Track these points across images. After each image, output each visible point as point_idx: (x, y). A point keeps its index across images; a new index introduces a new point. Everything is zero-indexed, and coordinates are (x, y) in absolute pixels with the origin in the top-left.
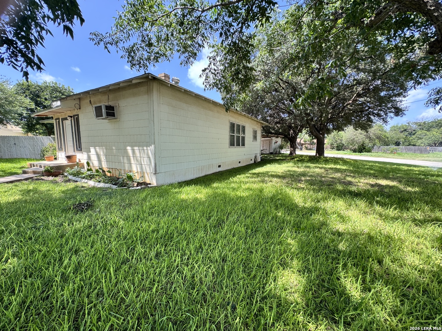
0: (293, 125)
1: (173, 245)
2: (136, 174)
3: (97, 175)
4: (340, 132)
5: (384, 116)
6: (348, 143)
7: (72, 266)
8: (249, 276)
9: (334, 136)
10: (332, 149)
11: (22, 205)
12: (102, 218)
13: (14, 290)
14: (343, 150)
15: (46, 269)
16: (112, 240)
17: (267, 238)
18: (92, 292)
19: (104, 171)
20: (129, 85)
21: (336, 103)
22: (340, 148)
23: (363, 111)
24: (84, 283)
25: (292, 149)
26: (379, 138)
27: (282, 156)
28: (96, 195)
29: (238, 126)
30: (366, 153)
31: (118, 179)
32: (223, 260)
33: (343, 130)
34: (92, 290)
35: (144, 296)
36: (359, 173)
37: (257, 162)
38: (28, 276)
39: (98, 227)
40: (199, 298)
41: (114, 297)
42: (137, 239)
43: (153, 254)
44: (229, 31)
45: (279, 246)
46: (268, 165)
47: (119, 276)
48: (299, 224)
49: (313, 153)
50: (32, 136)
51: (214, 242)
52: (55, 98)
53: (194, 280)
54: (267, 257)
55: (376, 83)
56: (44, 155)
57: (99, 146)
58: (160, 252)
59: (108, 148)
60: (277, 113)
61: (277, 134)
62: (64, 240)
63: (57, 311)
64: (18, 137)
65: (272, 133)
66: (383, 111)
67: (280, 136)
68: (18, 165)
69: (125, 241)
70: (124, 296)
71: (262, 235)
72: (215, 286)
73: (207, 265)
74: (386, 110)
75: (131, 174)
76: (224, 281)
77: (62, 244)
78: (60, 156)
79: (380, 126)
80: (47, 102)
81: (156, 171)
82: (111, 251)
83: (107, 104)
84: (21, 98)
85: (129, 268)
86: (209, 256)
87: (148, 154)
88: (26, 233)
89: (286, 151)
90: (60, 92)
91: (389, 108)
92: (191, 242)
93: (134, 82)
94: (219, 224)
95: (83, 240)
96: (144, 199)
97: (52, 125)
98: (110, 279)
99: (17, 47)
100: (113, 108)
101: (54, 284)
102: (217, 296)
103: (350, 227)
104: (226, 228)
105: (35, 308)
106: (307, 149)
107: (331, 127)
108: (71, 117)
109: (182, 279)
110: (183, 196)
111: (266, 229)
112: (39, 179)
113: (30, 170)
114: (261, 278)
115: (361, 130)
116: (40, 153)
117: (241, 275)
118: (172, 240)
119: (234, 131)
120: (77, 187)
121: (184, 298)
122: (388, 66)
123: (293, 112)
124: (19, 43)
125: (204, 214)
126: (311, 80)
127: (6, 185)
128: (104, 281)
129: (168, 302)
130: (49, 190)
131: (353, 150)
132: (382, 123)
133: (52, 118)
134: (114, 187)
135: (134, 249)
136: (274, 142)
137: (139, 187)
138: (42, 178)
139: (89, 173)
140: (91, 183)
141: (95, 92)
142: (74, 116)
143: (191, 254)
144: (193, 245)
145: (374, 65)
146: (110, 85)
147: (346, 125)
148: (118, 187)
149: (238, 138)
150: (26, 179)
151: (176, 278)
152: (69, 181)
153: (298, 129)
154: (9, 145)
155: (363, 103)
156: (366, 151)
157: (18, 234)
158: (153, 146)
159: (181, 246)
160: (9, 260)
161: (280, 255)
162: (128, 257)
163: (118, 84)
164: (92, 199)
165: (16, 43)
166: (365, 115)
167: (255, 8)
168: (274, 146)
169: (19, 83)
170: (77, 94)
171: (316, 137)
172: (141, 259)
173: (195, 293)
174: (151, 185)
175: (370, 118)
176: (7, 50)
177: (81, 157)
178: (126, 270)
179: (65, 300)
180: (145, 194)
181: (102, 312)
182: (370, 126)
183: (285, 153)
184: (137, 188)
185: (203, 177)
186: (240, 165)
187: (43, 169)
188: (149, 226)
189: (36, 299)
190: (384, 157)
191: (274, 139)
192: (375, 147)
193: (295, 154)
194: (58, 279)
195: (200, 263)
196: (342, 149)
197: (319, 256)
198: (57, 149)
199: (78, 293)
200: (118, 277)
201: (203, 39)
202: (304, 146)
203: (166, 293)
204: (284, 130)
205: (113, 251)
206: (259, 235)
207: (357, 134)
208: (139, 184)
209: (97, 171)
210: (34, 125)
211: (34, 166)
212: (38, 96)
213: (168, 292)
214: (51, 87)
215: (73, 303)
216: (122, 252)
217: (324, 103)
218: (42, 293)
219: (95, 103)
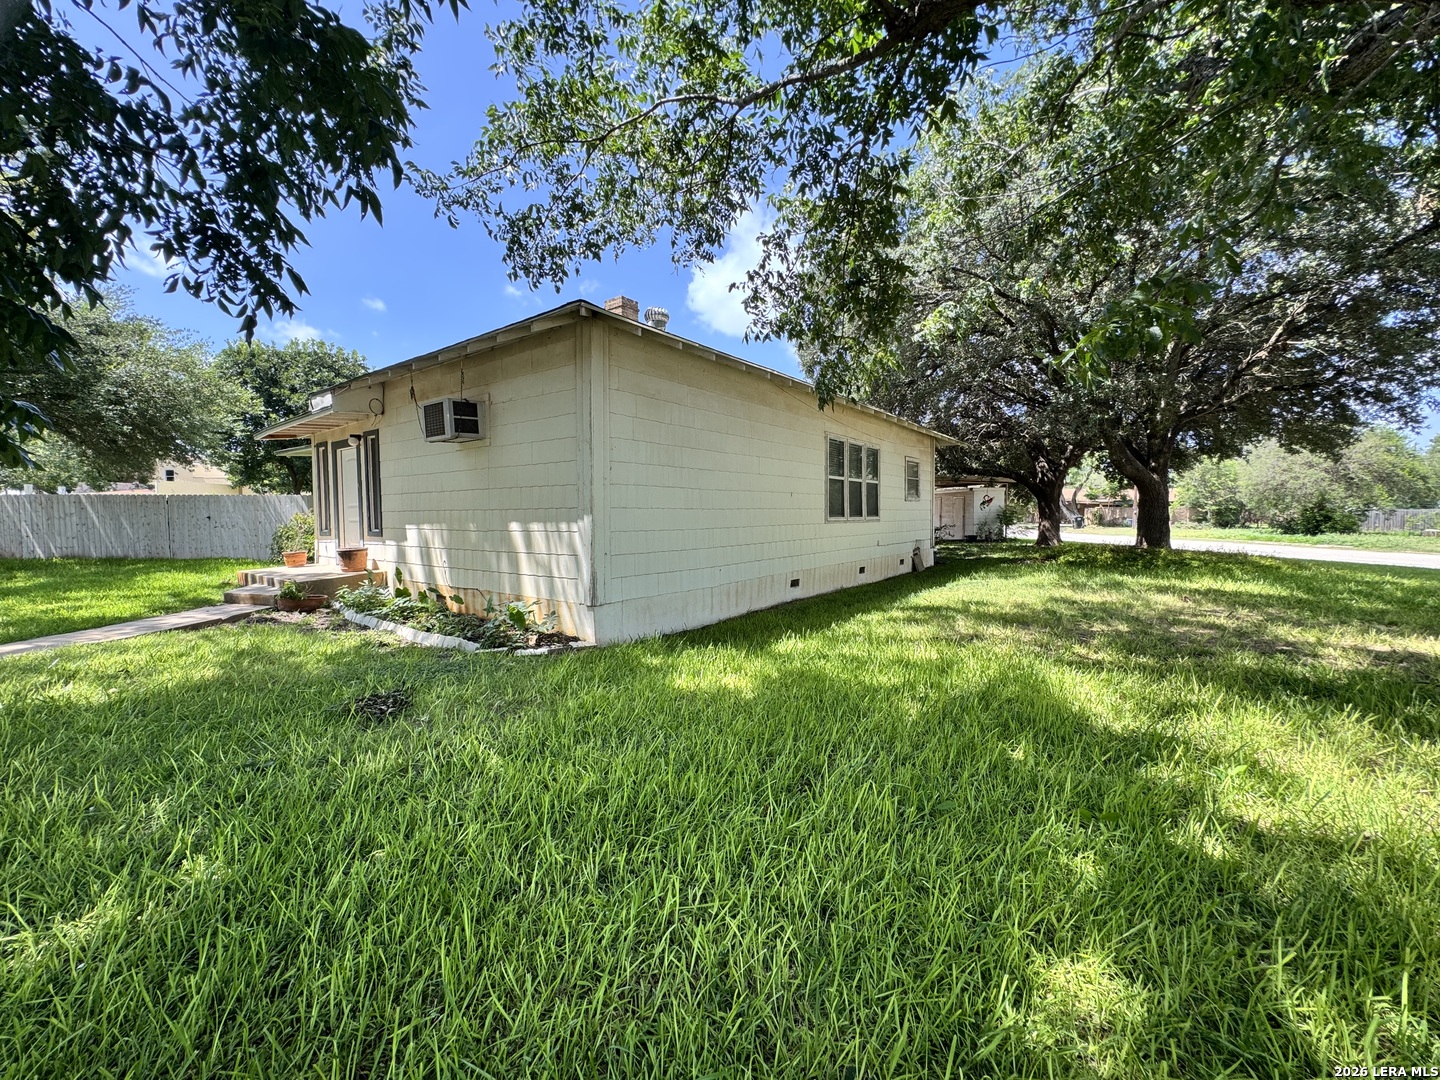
0: (1046, 441)
1: (653, 845)
2: (535, 608)
3: (421, 610)
4: (1227, 462)
5: (1406, 398)
6: (1260, 501)
7: (354, 892)
8: (919, 976)
9: (1203, 476)
10: (1200, 521)
11: (221, 698)
12: (438, 744)
13: (195, 956)
14: (1243, 526)
15: (281, 899)
16: (468, 816)
17: (978, 840)
18: (410, 984)
19: (440, 597)
20: (522, 339)
21: (1206, 361)
22: (1228, 516)
23: (1315, 386)
24: (385, 951)
25: (1046, 524)
26: (1386, 479)
27: (1011, 549)
28: (421, 671)
29: (856, 450)
30: (1336, 536)
31: (483, 620)
32: (824, 911)
33: (1239, 454)
34: (407, 979)
35: (565, 1017)
36: (1314, 608)
37: (921, 569)
38: (233, 916)
39: (427, 774)
40: (746, 1044)
41: (475, 1009)
42: (540, 820)
43: (590, 872)
44: (825, 156)
45: (1023, 876)
46: (964, 581)
47: (489, 938)
48: (1094, 795)
49: (1127, 536)
50: (253, 494)
51: (790, 845)
52: (317, 384)
53: (727, 975)
54: (984, 913)
55: (1362, 284)
56: (281, 548)
57: (431, 522)
58: (614, 868)
59: (456, 527)
60: (988, 404)
61: (990, 474)
62: (330, 808)
63: (310, 1040)
64: (217, 498)
65: (971, 471)
66: (1400, 382)
67: (1000, 479)
68: (215, 579)
69: (505, 823)
70: (502, 1011)
71: (958, 829)
72: (799, 1003)
73: (769, 926)
74: (1412, 378)
75: (519, 606)
76: (833, 990)
77: (324, 822)
78: (322, 552)
79: (1388, 436)
80: (295, 397)
81: (594, 597)
82: (463, 853)
83: (457, 397)
84: (232, 387)
85: (519, 915)
86: (773, 892)
87: (571, 545)
88: (231, 783)
89: (1026, 532)
90: (331, 368)
91: (1420, 370)
92: (711, 840)
93: (536, 328)
94: (804, 783)
95: (383, 812)
96: (560, 689)
97: (307, 461)
98: (464, 946)
99: (240, 252)
100: (474, 406)
101: (302, 948)
102: (810, 1041)
103: (1301, 815)
104: (827, 798)
105: (249, 1020)
106: (1101, 521)
107: (1191, 443)
108: (358, 437)
109: (688, 969)
110: (682, 682)
111: (969, 808)
112: (266, 620)
113: (243, 593)
114: (964, 990)
115: (1312, 451)
116: (270, 541)
117: (891, 973)
118: (649, 830)
119: (841, 466)
120: (368, 644)
121: (695, 1038)
122: (1407, 221)
123: (1045, 397)
124: (245, 243)
125: (750, 744)
126: (1106, 289)
127: (183, 635)
128: (443, 953)
129: (644, 1045)
130: (292, 653)
131: (1280, 526)
132: (1396, 426)
133: (308, 442)
134: (471, 646)
135: (532, 853)
136: (978, 499)
137: (544, 650)
138: (275, 615)
139: (400, 601)
140: (406, 634)
141: (426, 364)
142: (367, 434)
143: (712, 880)
144: (718, 850)
145: (1349, 220)
146: (469, 342)
147: (1247, 437)
148: (483, 647)
149: (856, 488)
150: (233, 620)
151: (666, 963)
152: (344, 625)
153: (1068, 454)
154: (194, 520)
155: (1312, 358)
156: (1334, 529)
157: (209, 782)
158: (587, 519)
159: (680, 850)
160: (184, 862)
161: (1033, 910)
162: (515, 877)
163: (491, 336)
164: (409, 685)
165: (239, 243)
166: (1324, 398)
167: (910, 77)
168: (978, 513)
169: (231, 348)
170: (375, 373)
171: (1136, 481)
172: (553, 885)
173: (734, 1021)
174: (580, 644)
175: (1345, 407)
176: (214, 264)
177: (380, 555)
178: (511, 918)
179: (332, 1003)
180: (562, 670)
181: (438, 1055)
182: (1348, 438)
183: (1019, 537)
184: (539, 651)
185: (742, 617)
186: (864, 579)
187: (276, 590)
188: (578, 777)
189: (253, 991)
190: (1414, 550)
191: (980, 491)
192: (1372, 514)
193: (1059, 541)
194: (312, 932)
195: (743, 912)
196: (1237, 521)
197: (1182, 922)
198: (317, 532)
199: (368, 983)
200: (485, 943)
201: (742, 186)
202: (1088, 514)
203: (634, 1012)
204: (1017, 459)
205: (470, 852)
206: (948, 829)
207: (1297, 468)
208: (543, 639)
209: (423, 597)
210: (260, 464)
211: (254, 581)
212: (275, 382)
213: (642, 1011)
214: (309, 355)
215: (354, 1017)
216: (497, 858)
217: (1159, 362)
218: (269, 973)
219: (424, 396)
